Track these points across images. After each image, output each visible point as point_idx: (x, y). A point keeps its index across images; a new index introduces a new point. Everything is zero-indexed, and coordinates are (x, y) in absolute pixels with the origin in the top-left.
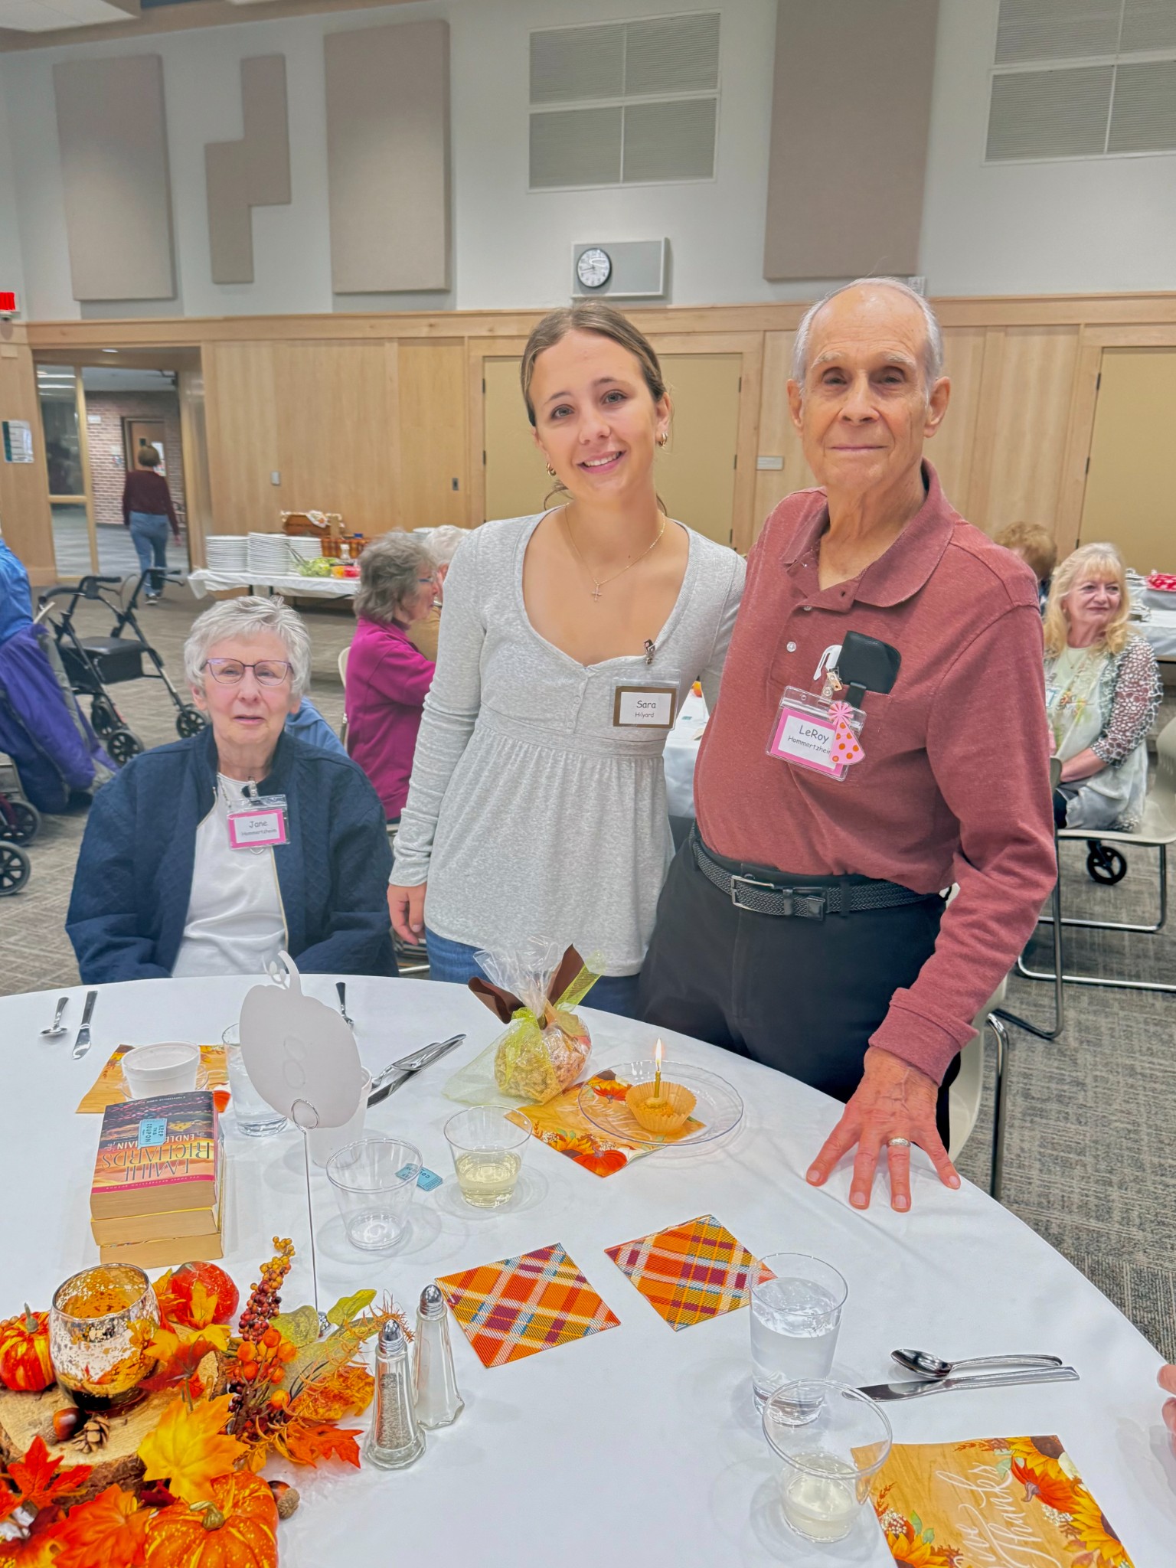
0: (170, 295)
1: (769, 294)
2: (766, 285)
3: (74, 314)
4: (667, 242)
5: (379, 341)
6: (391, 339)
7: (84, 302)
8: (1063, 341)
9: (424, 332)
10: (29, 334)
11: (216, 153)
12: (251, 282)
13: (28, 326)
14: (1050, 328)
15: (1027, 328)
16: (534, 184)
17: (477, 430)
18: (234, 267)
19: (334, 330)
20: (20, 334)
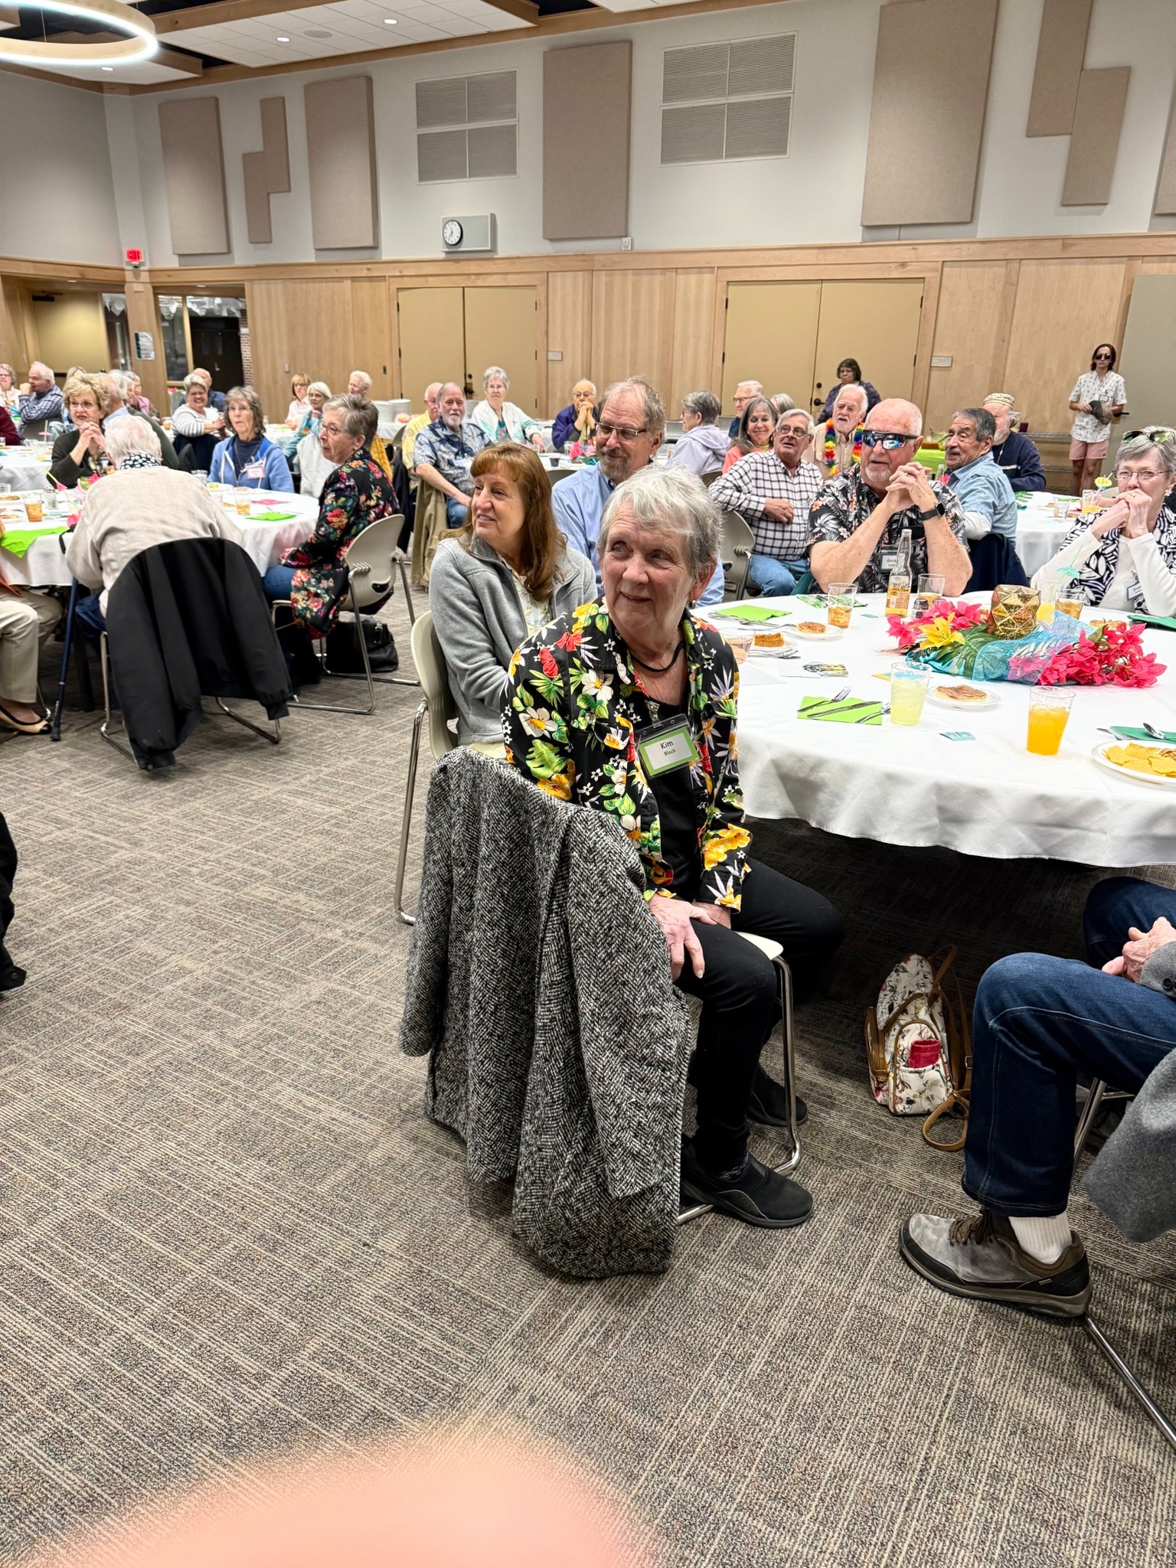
0: (225, 251)
1: (548, 248)
2: (547, 243)
3: (174, 263)
4: (493, 217)
5: (341, 279)
6: (347, 278)
7: (181, 256)
8: (707, 278)
9: (365, 273)
10: (150, 276)
11: (248, 159)
12: (271, 242)
13: (150, 271)
14: (700, 269)
15: (687, 269)
16: (421, 179)
17: (395, 335)
18: (261, 232)
19: (316, 273)
20: (144, 276)
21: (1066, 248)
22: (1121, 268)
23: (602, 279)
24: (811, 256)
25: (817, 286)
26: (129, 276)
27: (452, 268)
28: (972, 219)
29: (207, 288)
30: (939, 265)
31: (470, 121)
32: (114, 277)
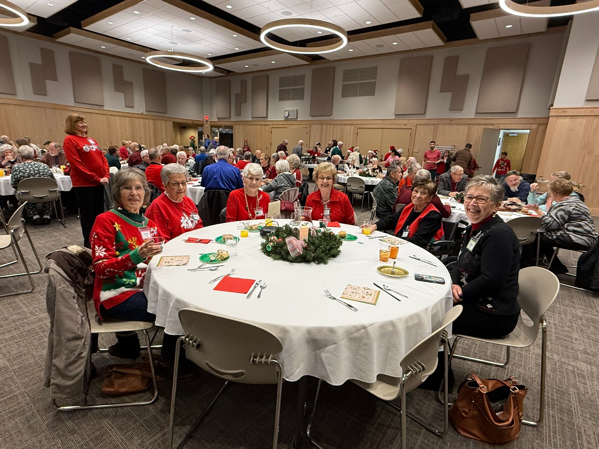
0: (229, 117)
1: (311, 118)
3: (217, 120)
4: (297, 110)
5: (257, 125)
6: (259, 125)
7: (218, 118)
8: (352, 127)
9: (264, 124)
11: (237, 95)
12: (240, 115)
13: (210, 122)
14: (351, 125)
16: (280, 100)
17: (270, 139)
18: (238, 113)
19: (251, 123)
20: (209, 123)
21: (451, 122)
22: (467, 127)
23: (325, 126)
24: (381, 122)
25: (382, 130)
26: (205, 123)
27: (286, 123)
28: (425, 113)
29: (224, 126)
30: (415, 125)
31: (293, 86)
32: (201, 123)
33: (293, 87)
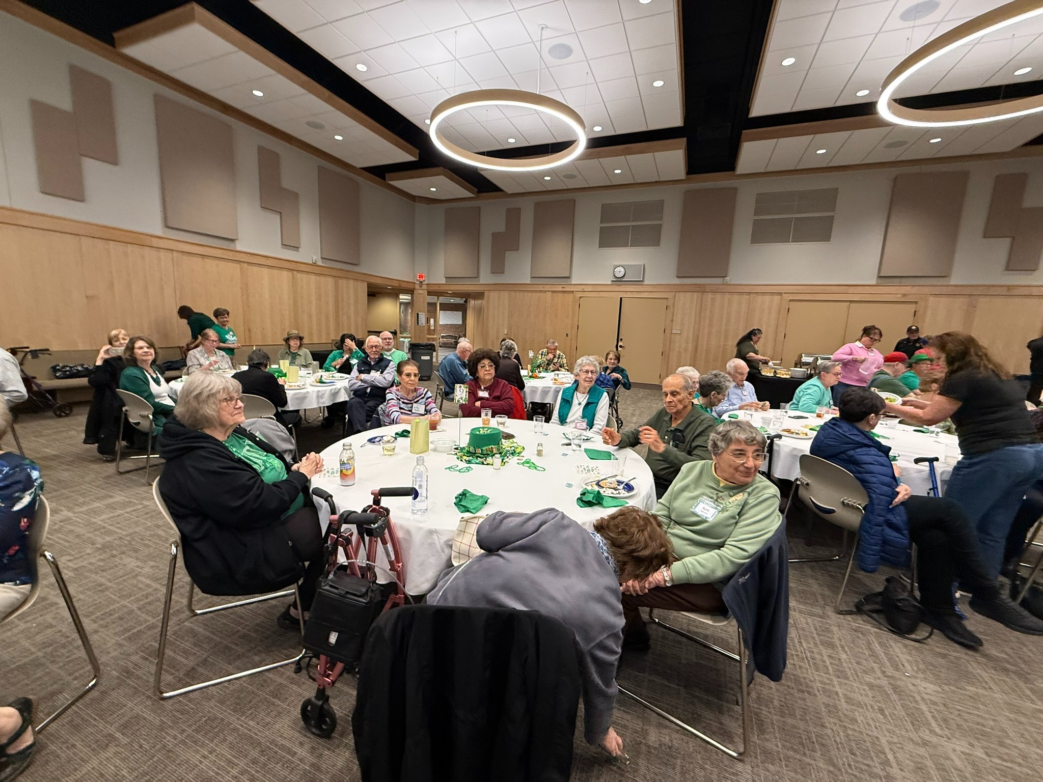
0: (476, 276)
1: (678, 281)
2: (677, 279)
3: (444, 282)
4: (644, 265)
5: (545, 292)
6: (549, 291)
7: (447, 278)
8: (777, 298)
9: (561, 289)
10: (428, 287)
11: (494, 235)
12: (503, 273)
13: (427, 284)
14: (772, 294)
15: (764, 293)
16: (601, 246)
17: (575, 319)
18: (498, 267)
19: (530, 288)
20: (425, 287)
21: (1009, 291)
23: (710, 295)
24: (844, 289)
25: (848, 304)
26: (417, 287)
27: (616, 288)
28: (948, 275)
30: (927, 296)
31: (633, 221)
32: (410, 286)
33: (633, 224)
